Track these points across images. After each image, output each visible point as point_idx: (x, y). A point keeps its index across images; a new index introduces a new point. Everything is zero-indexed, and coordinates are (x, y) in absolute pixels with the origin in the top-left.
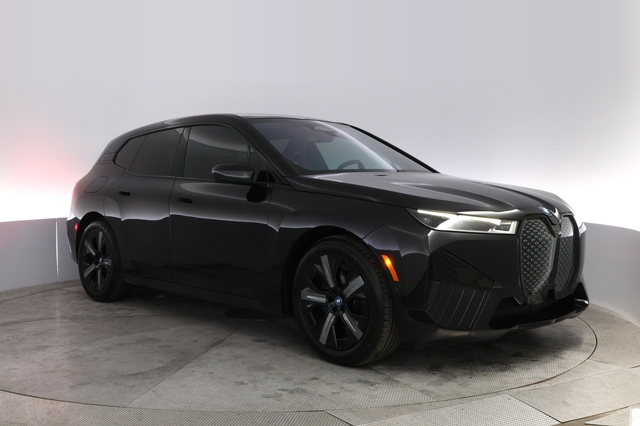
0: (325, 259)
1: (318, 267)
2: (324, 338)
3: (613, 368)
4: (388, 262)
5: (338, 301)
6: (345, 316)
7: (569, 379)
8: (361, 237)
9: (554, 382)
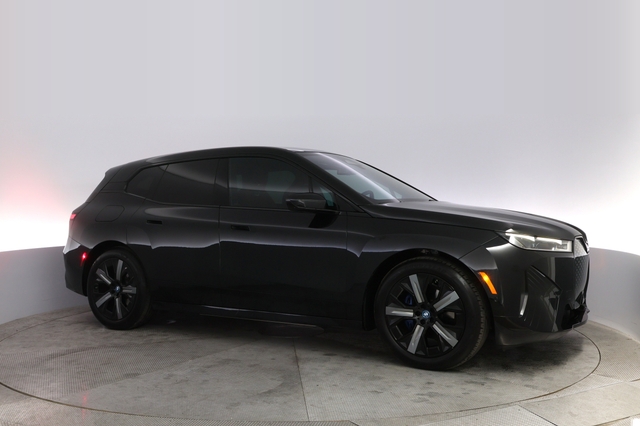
0: (414, 279)
1: (406, 286)
2: (413, 347)
3: (615, 381)
4: (486, 278)
5: (426, 314)
6: (435, 326)
7: (575, 392)
8: (458, 258)
9: (560, 394)
